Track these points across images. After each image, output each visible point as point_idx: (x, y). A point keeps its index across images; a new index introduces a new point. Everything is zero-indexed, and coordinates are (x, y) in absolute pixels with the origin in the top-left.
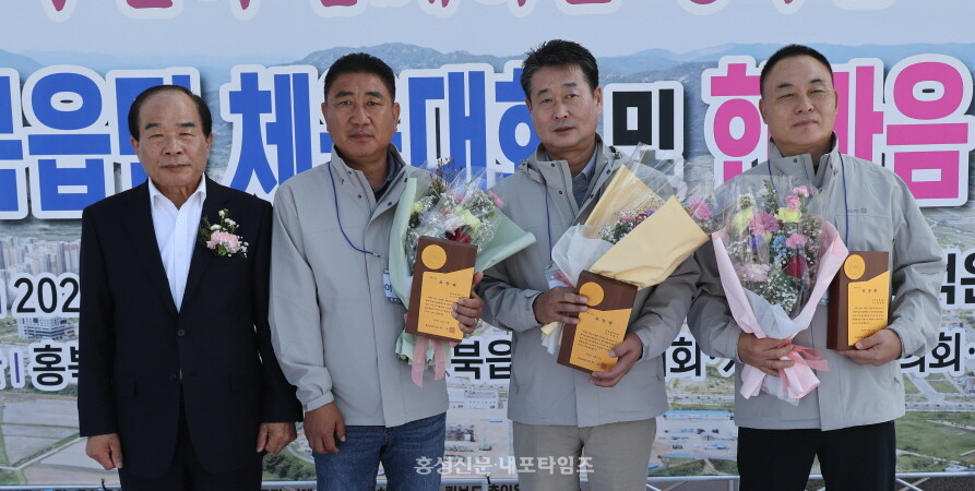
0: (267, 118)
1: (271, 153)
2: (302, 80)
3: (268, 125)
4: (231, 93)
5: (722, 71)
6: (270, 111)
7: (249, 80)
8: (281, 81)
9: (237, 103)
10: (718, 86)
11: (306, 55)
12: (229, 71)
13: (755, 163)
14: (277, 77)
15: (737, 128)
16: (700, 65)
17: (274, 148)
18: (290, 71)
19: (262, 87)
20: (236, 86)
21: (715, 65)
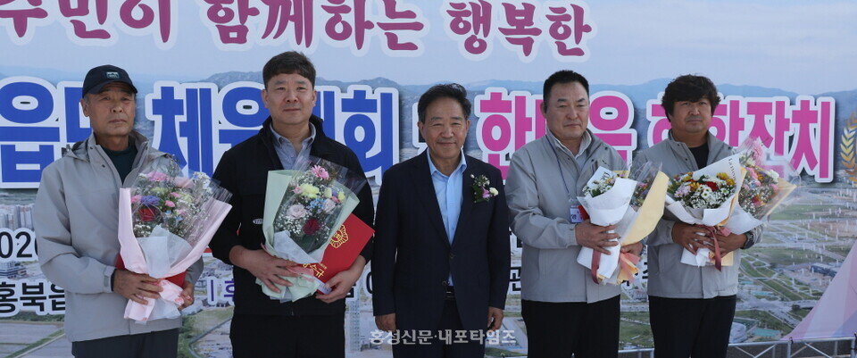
0: (180, 119)
1: (183, 143)
2: (206, 94)
3: (181, 123)
4: (154, 101)
5: (487, 97)
6: (183, 114)
7: (167, 92)
8: (191, 93)
9: (158, 107)
10: (485, 106)
11: (210, 76)
12: (153, 85)
13: (507, 155)
14: (188, 91)
15: (496, 133)
16: (474, 92)
17: (185, 139)
18: (198, 86)
19: (177, 97)
20: (158, 96)
21: (483, 93)
